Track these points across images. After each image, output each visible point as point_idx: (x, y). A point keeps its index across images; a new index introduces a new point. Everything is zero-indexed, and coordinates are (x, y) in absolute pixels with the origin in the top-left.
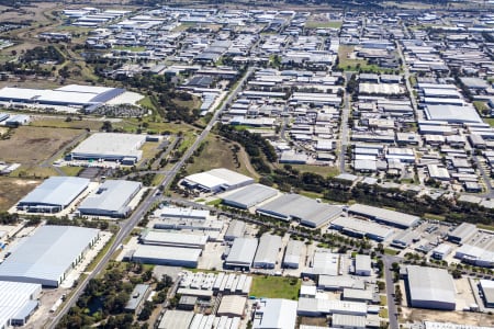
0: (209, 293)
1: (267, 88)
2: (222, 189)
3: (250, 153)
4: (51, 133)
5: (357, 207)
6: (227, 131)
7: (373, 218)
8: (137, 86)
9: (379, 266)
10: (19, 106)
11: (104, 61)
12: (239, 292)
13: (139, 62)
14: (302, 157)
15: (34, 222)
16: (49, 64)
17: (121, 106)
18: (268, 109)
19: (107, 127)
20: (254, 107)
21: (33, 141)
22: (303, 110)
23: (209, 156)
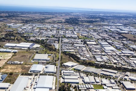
0: (86, 89)
1: (67, 43)
2: (72, 66)
3: (73, 58)
4: (25, 54)
5: (104, 69)
6: (65, 53)
7: (108, 72)
8: (37, 43)
9: (116, 81)
10: (13, 48)
11: (25, 37)
12: (92, 88)
13: (33, 37)
14: (85, 59)
15: (36, 75)
16: (12, 37)
17: (37, 47)
18: (70, 48)
19: (37, 53)
20: (67, 48)
21: (22, 56)
22: (78, 48)
23: (64, 59)
